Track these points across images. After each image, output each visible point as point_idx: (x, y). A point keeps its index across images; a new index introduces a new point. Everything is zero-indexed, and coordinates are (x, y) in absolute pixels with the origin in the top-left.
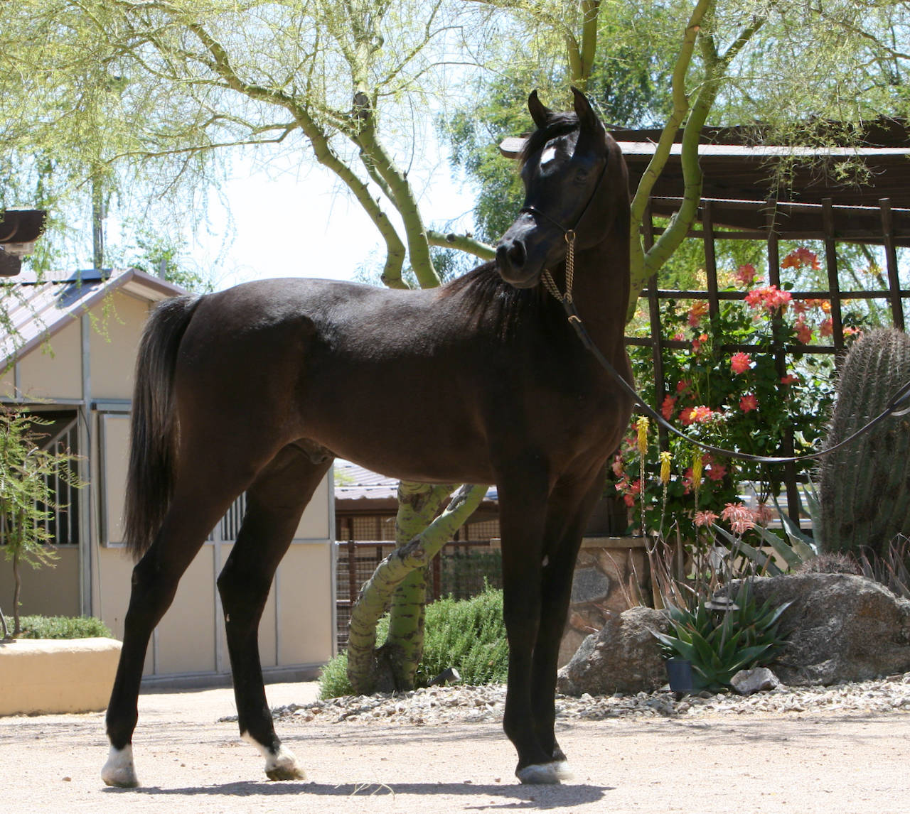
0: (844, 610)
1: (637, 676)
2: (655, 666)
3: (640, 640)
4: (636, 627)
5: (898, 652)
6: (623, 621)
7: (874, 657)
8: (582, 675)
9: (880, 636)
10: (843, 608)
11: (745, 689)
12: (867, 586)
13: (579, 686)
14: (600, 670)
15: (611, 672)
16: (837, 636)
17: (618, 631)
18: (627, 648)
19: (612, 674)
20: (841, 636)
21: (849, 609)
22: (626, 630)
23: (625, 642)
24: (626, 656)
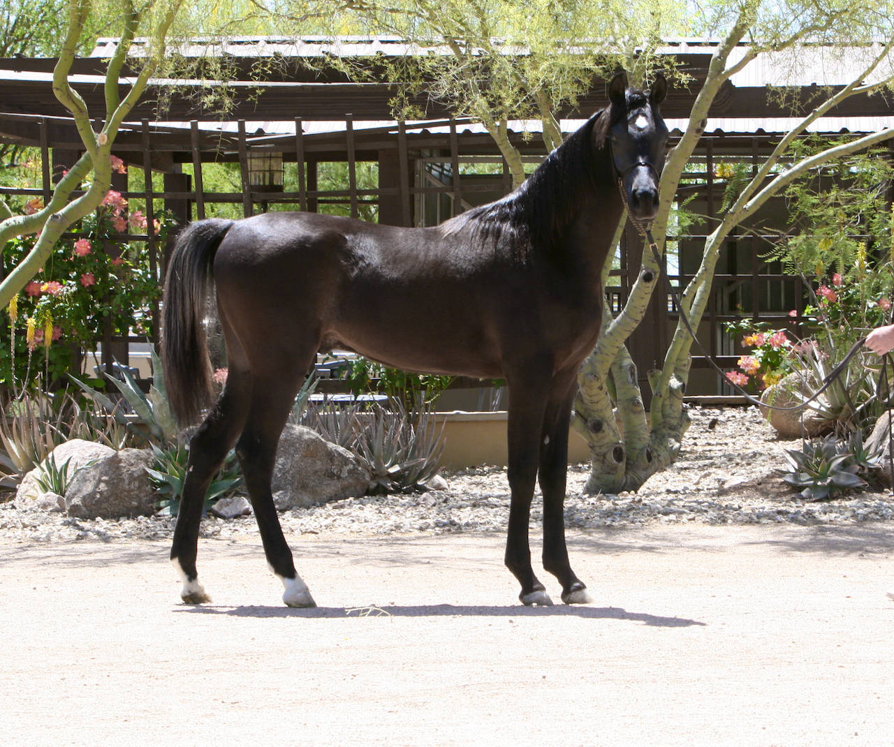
0: (292, 452)
1: (135, 503)
2: (147, 496)
3: (136, 475)
4: (132, 465)
5: (330, 484)
6: (121, 460)
7: (312, 488)
8: (94, 502)
9: (317, 472)
10: (291, 450)
11: (230, 514)
12: (308, 433)
13: (91, 511)
14: (107, 499)
15: (115, 500)
16: (288, 471)
17: (118, 468)
18: (127, 482)
19: (117, 502)
20: (291, 472)
21: (296, 451)
22: (125, 467)
23: (125, 476)
24: (127, 487)
